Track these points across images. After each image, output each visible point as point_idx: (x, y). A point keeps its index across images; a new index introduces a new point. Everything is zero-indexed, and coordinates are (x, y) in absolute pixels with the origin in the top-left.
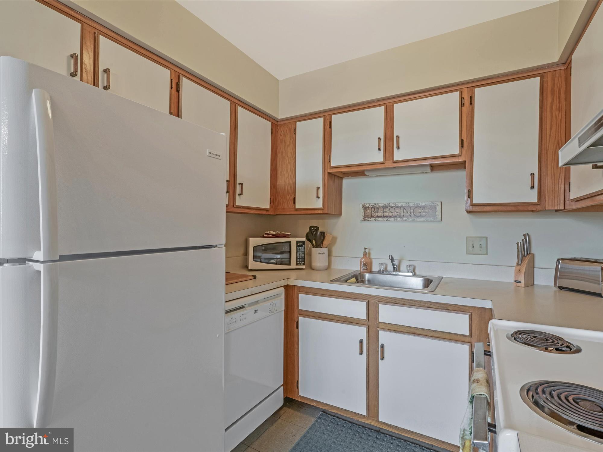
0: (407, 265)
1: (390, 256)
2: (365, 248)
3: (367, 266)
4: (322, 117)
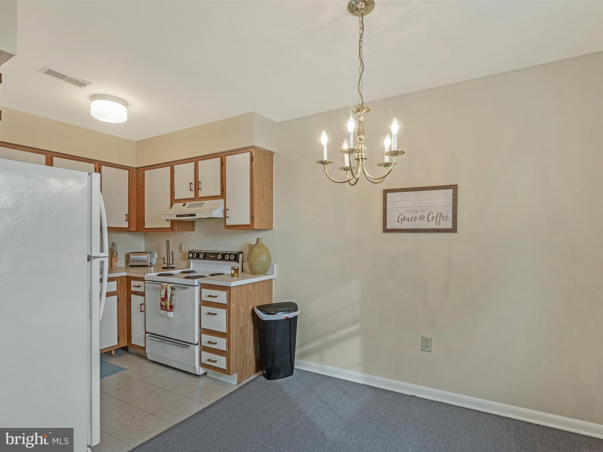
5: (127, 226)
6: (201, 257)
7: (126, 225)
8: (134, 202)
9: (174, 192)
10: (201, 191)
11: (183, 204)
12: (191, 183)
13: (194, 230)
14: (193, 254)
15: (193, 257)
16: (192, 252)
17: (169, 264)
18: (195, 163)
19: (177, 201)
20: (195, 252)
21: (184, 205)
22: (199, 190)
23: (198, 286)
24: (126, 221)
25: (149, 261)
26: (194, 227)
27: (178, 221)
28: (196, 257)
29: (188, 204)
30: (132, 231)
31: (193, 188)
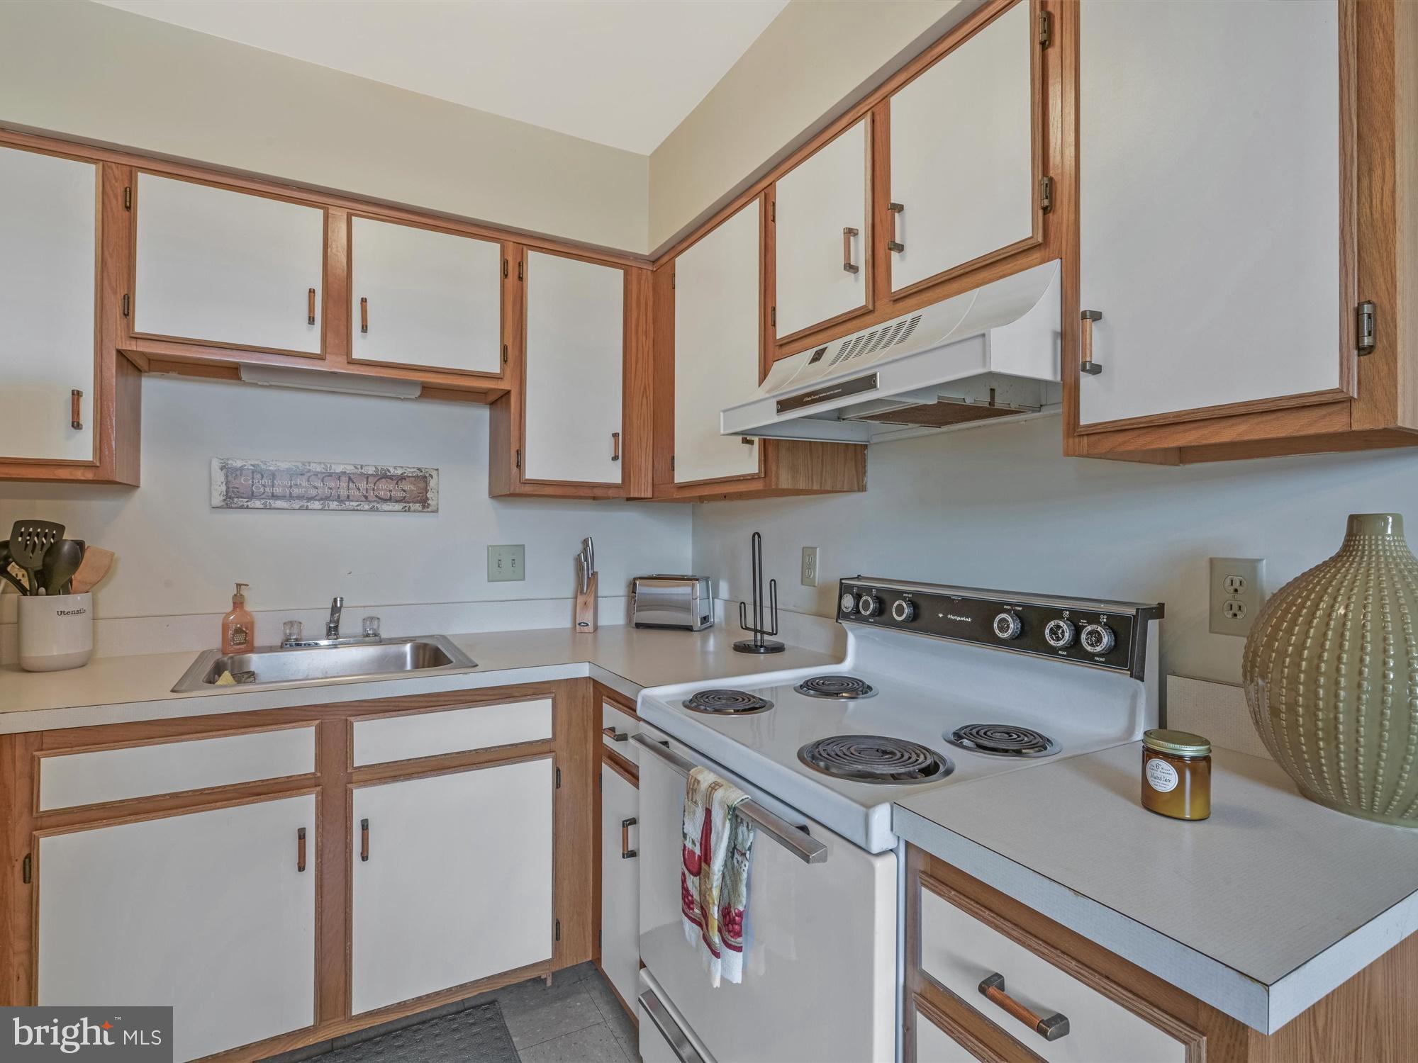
0: (364, 620)
1: (338, 599)
2: (239, 586)
3: (246, 633)
4: (94, 163)
5: (617, 478)
6: (900, 615)
7: (612, 474)
8: (645, 388)
9: (774, 309)
10: (903, 259)
11: (810, 353)
12: (850, 232)
13: (862, 489)
14: (858, 597)
15: (857, 611)
16: (852, 587)
17: (762, 632)
18: (873, 121)
19: (786, 349)
20: (868, 590)
21: (817, 357)
22: (895, 256)
23: (892, 857)
24: (615, 458)
25: (700, 608)
26: (865, 473)
27: (794, 445)
28: (872, 615)
29: (834, 347)
30: (636, 496)
31: (860, 255)
